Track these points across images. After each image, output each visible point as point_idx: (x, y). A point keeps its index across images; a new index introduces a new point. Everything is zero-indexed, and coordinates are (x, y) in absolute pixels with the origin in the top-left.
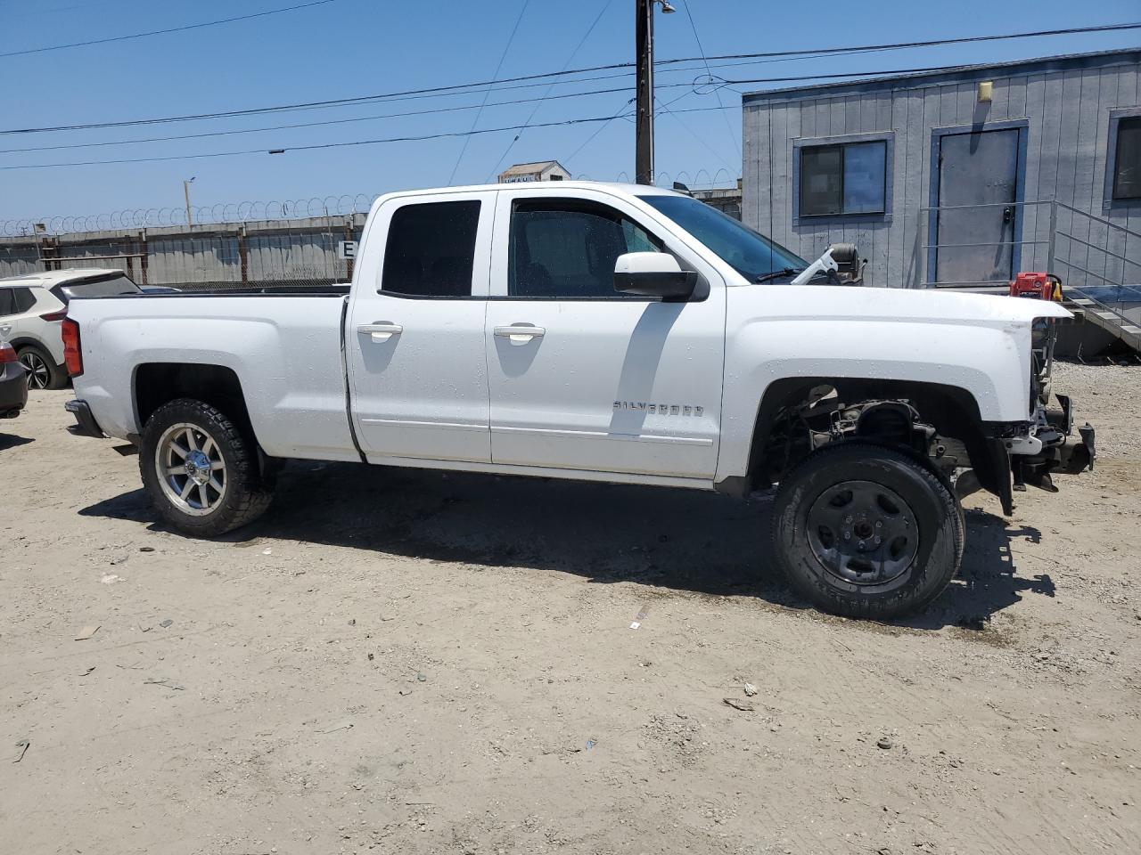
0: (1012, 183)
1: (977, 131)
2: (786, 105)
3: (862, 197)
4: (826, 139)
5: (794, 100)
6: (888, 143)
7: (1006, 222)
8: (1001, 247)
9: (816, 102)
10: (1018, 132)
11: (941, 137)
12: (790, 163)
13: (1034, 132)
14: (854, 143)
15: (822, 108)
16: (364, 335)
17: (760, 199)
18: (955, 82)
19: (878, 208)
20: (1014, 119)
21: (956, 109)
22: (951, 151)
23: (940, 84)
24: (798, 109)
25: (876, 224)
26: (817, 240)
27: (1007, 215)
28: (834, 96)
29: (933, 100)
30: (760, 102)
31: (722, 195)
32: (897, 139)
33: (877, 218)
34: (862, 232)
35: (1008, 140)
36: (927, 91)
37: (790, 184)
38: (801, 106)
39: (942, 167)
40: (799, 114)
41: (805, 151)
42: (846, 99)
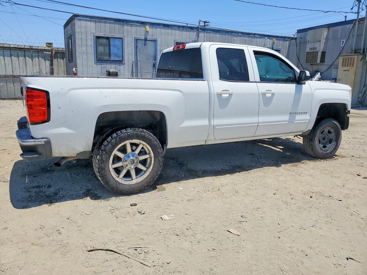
0: (155, 56)
1: (146, 40)
2: (90, 21)
3: (116, 55)
4: (104, 35)
5: (93, 20)
6: (123, 39)
7: (154, 66)
8: (153, 73)
9: (100, 22)
10: (155, 41)
11: (137, 40)
12: (93, 41)
13: (159, 42)
14: (113, 37)
15: (102, 24)
16: (219, 95)
17: (83, 52)
18: (140, 24)
19: (121, 59)
20: (154, 38)
21: (140, 32)
22: (140, 44)
23: (136, 24)
24: (94, 23)
25: (120, 64)
26: (103, 68)
27: (154, 64)
28: (106, 21)
29: (134, 28)
30: (81, 18)
31: (37, 48)
32: (125, 38)
33: (120, 62)
34: (116, 66)
35: (153, 43)
36: (133, 25)
37: (93, 48)
38: (95, 22)
39: (138, 49)
40: (95, 25)
41: (98, 38)
42: (110, 23)
